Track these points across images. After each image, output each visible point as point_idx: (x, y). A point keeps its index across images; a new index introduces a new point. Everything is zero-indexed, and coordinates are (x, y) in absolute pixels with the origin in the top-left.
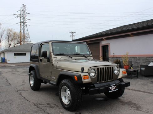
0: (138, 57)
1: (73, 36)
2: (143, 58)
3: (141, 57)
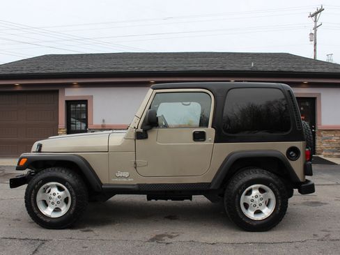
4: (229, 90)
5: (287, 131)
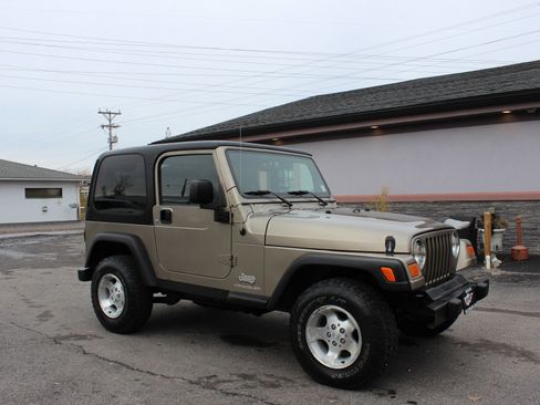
0: (400, 203)
1: (110, 127)
2: (417, 206)
3: (409, 203)
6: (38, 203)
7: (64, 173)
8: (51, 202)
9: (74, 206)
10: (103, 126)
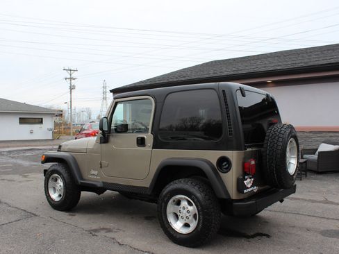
4: (167, 95)
5: (219, 137)
6: (27, 127)
7: (44, 108)
8: (36, 127)
9: (50, 130)
10: (66, 79)
